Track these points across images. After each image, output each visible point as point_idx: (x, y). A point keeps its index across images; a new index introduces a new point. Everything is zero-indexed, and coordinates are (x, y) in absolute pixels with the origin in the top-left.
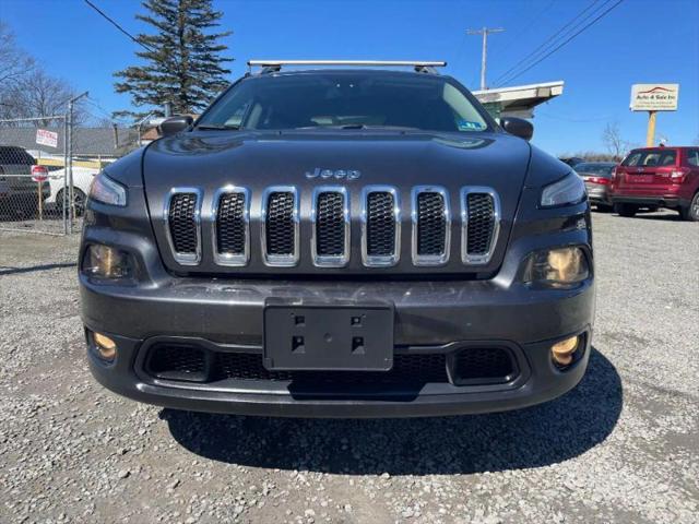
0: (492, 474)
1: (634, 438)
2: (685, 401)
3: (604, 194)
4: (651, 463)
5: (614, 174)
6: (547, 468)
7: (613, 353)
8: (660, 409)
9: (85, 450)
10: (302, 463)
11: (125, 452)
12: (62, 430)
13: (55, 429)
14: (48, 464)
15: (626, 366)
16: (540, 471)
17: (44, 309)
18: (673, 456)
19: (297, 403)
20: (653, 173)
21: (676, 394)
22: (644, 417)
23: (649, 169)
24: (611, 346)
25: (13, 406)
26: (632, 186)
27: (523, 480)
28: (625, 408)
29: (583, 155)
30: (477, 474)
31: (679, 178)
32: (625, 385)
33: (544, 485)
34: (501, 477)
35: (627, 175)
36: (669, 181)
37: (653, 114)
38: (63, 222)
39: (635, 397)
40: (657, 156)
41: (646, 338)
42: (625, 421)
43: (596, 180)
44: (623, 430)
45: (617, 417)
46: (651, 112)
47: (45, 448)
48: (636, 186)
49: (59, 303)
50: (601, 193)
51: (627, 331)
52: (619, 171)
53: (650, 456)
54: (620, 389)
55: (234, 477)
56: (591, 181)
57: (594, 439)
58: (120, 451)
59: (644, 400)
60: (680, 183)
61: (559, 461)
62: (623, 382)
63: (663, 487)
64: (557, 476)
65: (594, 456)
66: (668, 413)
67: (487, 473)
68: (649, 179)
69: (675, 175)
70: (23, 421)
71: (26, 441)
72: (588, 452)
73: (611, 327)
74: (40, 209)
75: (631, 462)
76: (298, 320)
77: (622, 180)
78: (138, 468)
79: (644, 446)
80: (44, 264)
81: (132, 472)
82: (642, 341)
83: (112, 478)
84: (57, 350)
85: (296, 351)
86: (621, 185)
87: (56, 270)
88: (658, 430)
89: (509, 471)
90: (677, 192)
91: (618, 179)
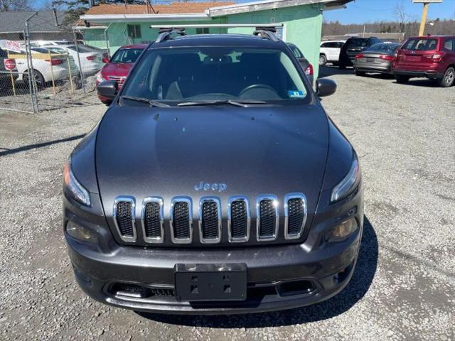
0: (301, 326)
1: (380, 294)
2: (413, 263)
3: (389, 67)
4: (386, 314)
5: (396, 55)
6: (330, 319)
7: (376, 222)
8: (398, 270)
9: (77, 314)
10: (198, 321)
11: (99, 315)
12: (61, 298)
13: (57, 297)
14: (58, 326)
15: (383, 233)
16: (326, 322)
17: (33, 190)
18: (399, 309)
19: (194, 310)
20: (421, 55)
21: (408, 257)
22: (388, 276)
23: (419, 53)
24: (376, 214)
25: (30, 279)
26: (407, 64)
27: (316, 330)
28: (378, 269)
29: (380, 22)
30: (293, 326)
31: (438, 59)
32: (380, 251)
33: (327, 333)
34: (305, 328)
35: (405, 56)
36: (431, 61)
37: (426, 5)
38: (30, 96)
39: (385, 260)
40: (425, 42)
41: (398, 207)
42: (377, 281)
43: (384, 57)
44: (374, 288)
45: (372, 277)
46: (425, 4)
47: (54, 313)
48: (409, 63)
49: (42, 183)
50: (387, 67)
51: (388, 201)
52: (399, 53)
53: (387, 309)
54: (377, 254)
55: (161, 332)
56: (381, 58)
57: (358, 296)
58: (97, 315)
59: (389, 262)
60: (438, 63)
61: (337, 315)
62: (379, 248)
63: (391, 333)
64: (335, 326)
65: (357, 310)
66: (401, 274)
67: (298, 325)
68: (419, 59)
69: (435, 57)
70: (37, 291)
71: (42, 308)
72: (353, 308)
73: (379, 197)
74: (13, 85)
75: (376, 313)
76: (193, 278)
77: (401, 59)
78: (108, 327)
79: (384, 301)
80: (26, 145)
81: (105, 330)
82: (395, 210)
83: (95, 335)
84: (48, 228)
85: (193, 292)
86: (400, 63)
87: (34, 151)
88: (394, 287)
89: (309, 323)
90: (435, 69)
91: (398, 58)
